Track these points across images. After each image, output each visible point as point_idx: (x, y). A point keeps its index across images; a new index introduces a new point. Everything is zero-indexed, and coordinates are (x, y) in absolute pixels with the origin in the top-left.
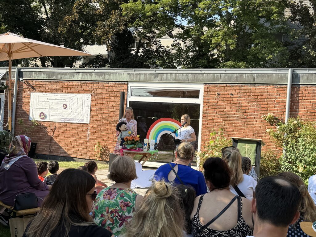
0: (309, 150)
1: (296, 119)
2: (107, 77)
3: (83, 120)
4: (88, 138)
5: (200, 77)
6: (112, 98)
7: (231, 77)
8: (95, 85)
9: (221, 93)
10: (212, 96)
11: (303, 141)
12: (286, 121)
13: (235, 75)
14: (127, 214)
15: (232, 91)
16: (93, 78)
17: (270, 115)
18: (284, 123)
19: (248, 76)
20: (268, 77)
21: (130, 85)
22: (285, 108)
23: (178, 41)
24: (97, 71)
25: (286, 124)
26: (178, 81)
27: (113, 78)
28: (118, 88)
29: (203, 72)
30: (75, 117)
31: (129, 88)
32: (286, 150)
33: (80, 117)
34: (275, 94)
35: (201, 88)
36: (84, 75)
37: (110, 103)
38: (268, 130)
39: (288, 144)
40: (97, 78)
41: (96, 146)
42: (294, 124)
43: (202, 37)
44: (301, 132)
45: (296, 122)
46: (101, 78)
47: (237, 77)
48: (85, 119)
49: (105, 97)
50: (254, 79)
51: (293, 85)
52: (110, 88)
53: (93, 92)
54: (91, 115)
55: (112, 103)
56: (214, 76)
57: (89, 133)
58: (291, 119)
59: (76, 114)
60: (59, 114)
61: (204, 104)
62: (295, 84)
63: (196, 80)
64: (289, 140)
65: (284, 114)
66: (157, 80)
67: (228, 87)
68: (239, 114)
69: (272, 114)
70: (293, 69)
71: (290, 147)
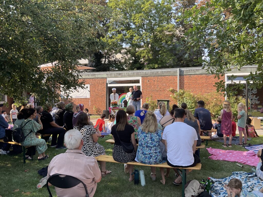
0: (189, 103)
1: (182, 90)
2: (96, 76)
3: (86, 97)
4: (90, 105)
5: (140, 74)
6: (100, 85)
7: (153, 73)
8: (91, 80)
9: (150, 80)
10: (145, 82)
11: (186, 99)
12: (178, 91)
13: (155, 72)
14: (135, 124)
15: (154, 79)
16: (90, 77)
17: (171, 89)
18: (177, 92)
19: (160, 72)
20: (169, 72)
21: (108, 79)
22: (177, 85)
23: (124, 55)
24: (91, 74)
25: (178, 92)
26: (130, 76)
27: (99, 76)
28: (102, 81)
29: (141, 71)
30: (83, 95)
31: (107, 81)
32: (179, 104)
33: (85, 95)
34: (173, 80)
35: (140, 79)
36: (86, 76)
37: (99, 88)
38: (171, 95)
39: (180, 100)
40: (92, 77)
41: (94, 108)
42: (182, 92)
43: (137, 54)
44: (185, 95)
45: (182, 91)
46: (94, 77)
47: (156, 73)
48: (87, 96)
49: (97, 85)
50: (163, 73)
51: (180, 75)
52: (99, 81)
53: (90, 83)
54: (90, 94)
55: (100, 88)
56: (146, 73)
57: (90, 102)
58: (180, 90)
59: (83, 94)
60: (75, 94)
61: (142, 86)
62: (181, 75)
63: (138, 75)
64: (180, 99)
65: (177, 88)
66: (120, 76)
67: (152, 77)
68: (158, 89)
69: (172, 88)
70: (179, 68)
71: (181, 102)
